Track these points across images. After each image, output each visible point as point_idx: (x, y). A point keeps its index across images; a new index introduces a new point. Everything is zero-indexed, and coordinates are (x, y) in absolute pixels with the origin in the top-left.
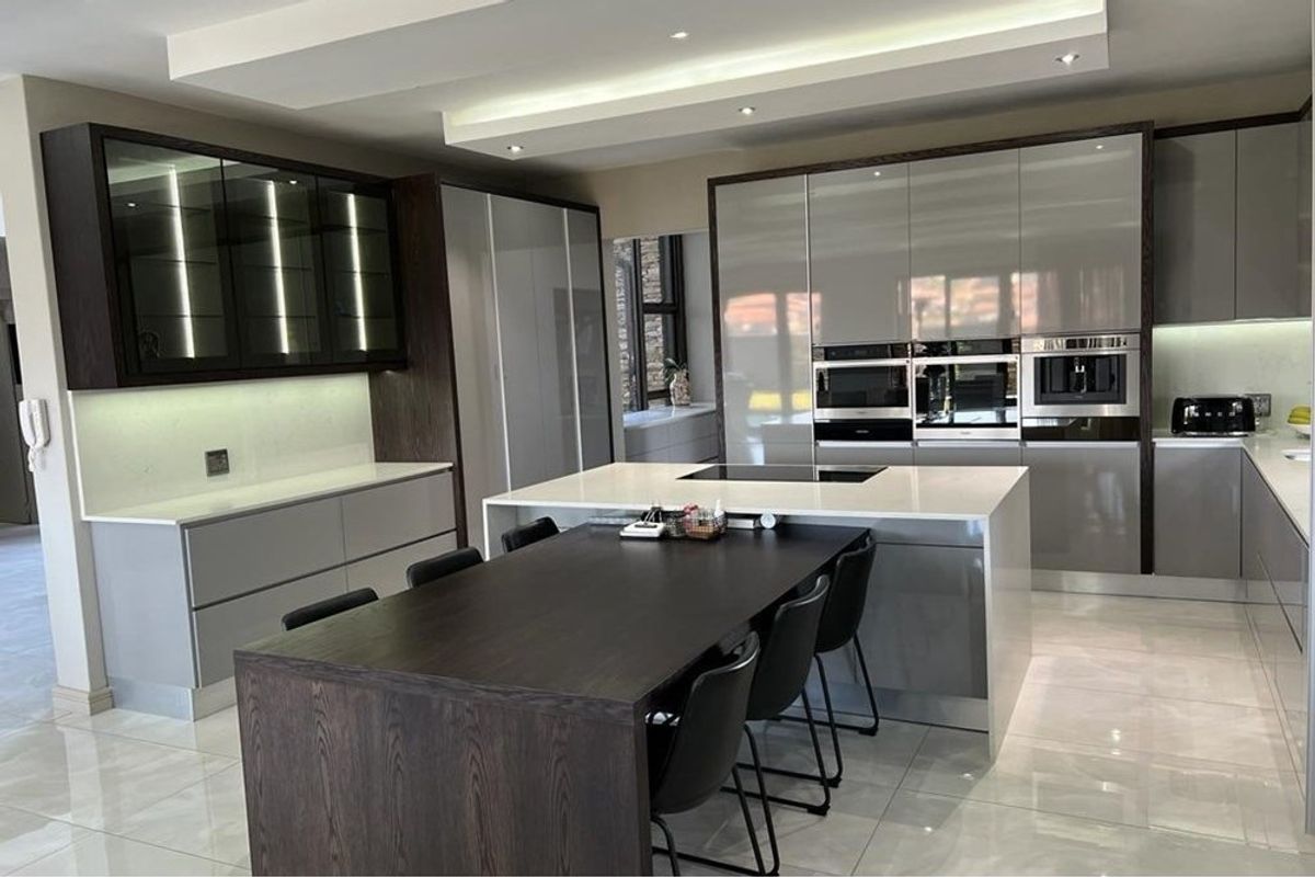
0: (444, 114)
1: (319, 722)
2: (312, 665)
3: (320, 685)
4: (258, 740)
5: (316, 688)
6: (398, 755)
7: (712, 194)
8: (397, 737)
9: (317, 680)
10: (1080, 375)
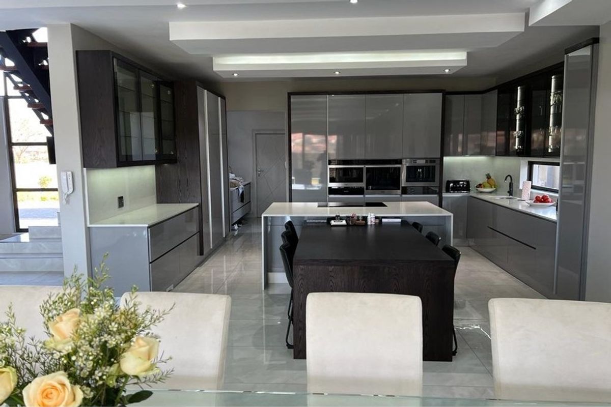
0: (214, 58)
1: (331, 280)
2: (329, 261)
3: (333, 267)
4: (302, 290)
5: (331, 268)
6: (365, 287)
7: (289, 99)
8: (364, 281)
9: (331, 265)
10: (419, 172)
